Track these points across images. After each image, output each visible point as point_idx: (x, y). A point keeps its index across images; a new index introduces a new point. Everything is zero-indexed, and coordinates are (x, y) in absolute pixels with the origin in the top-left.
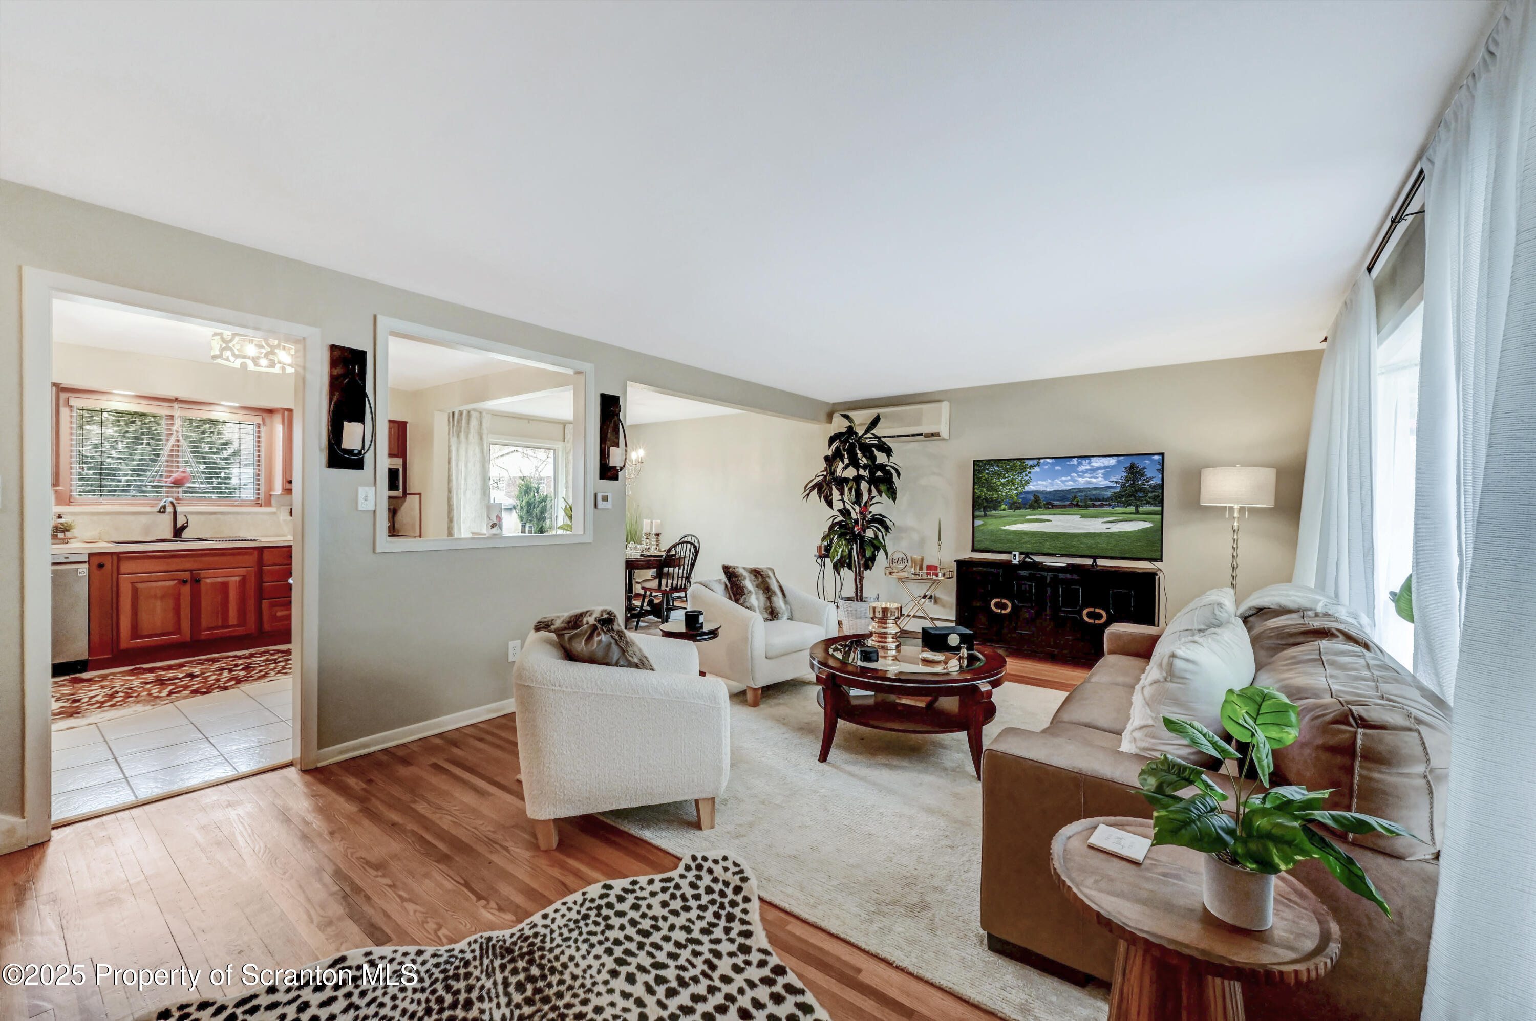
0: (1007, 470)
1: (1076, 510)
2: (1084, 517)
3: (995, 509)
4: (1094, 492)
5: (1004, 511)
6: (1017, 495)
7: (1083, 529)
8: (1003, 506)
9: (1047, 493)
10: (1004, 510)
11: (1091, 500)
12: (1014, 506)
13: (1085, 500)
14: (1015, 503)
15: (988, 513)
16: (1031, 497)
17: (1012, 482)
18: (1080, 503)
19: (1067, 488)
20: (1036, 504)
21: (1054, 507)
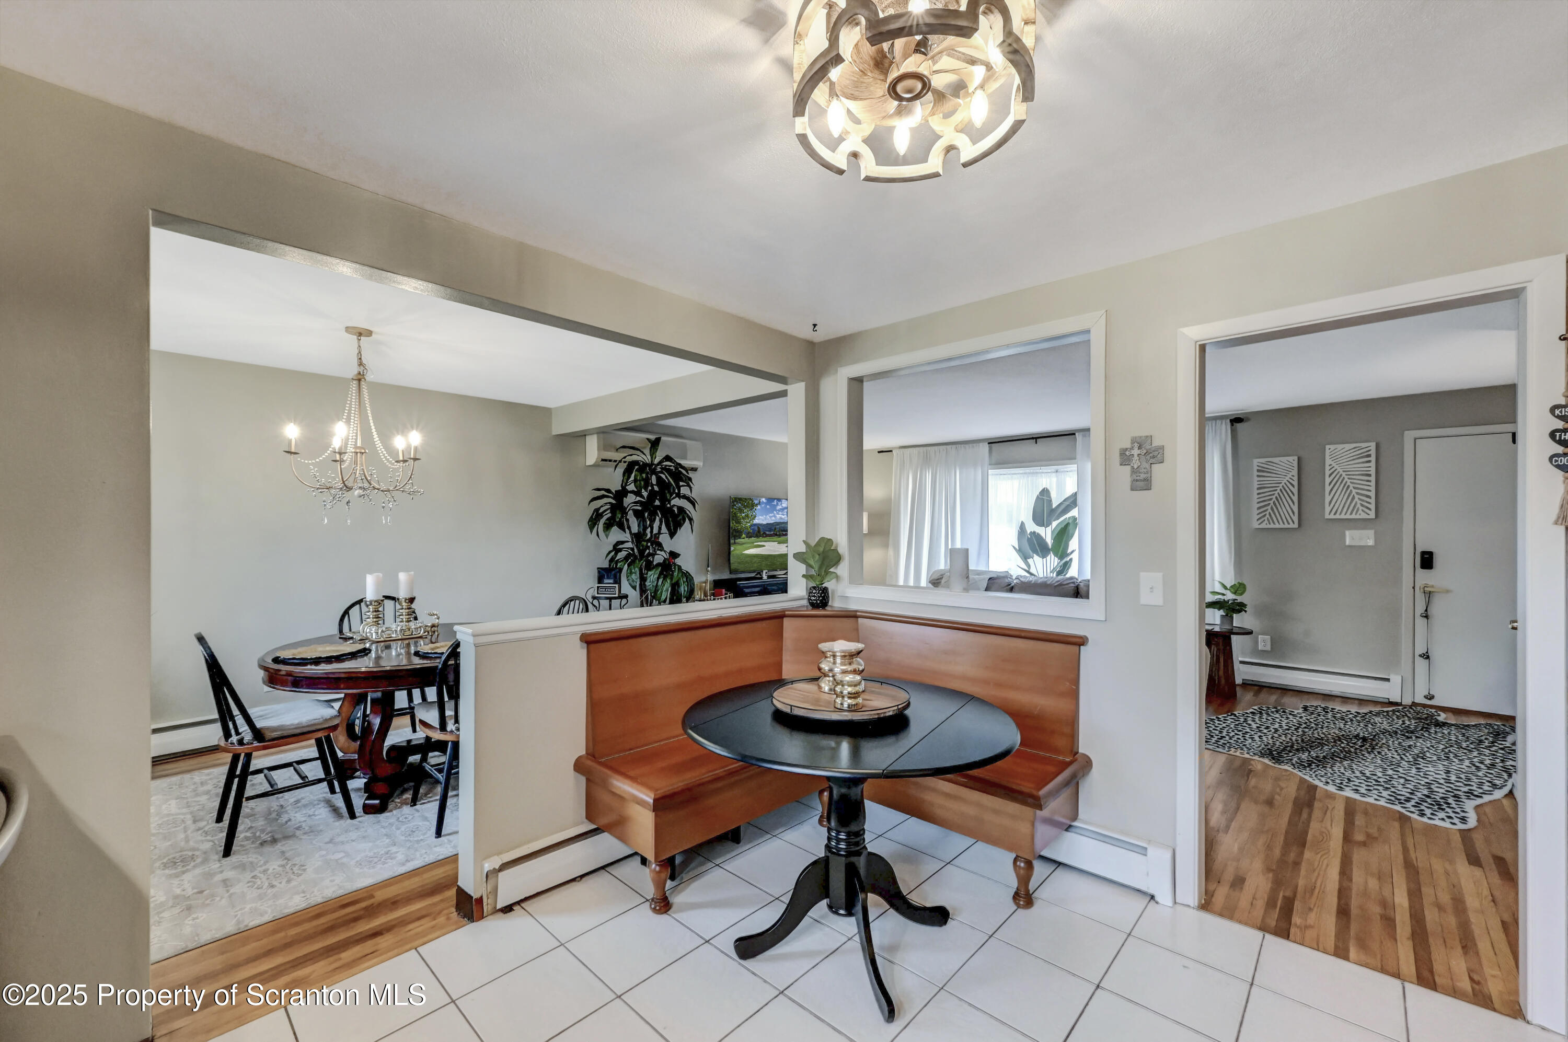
0: (745, 507)
1: (775, 538)
2: (779, 543)
3: (740, 538)
4: (783, 525)
5: (744, 540)
6: (751, 526)
7: (778, 551)
8: (744, 536)
9: (764, 525)
10: (744, 538)
11: (782, 531)
12: (749, 536)
13: (779, 531)
14: (749, 533)
15: (737, 541)
16: (756, 529)
17: (747, 516)
18: (778, 533)
19: (772, 522)
20: (759, 534)
21: (767, 536)
